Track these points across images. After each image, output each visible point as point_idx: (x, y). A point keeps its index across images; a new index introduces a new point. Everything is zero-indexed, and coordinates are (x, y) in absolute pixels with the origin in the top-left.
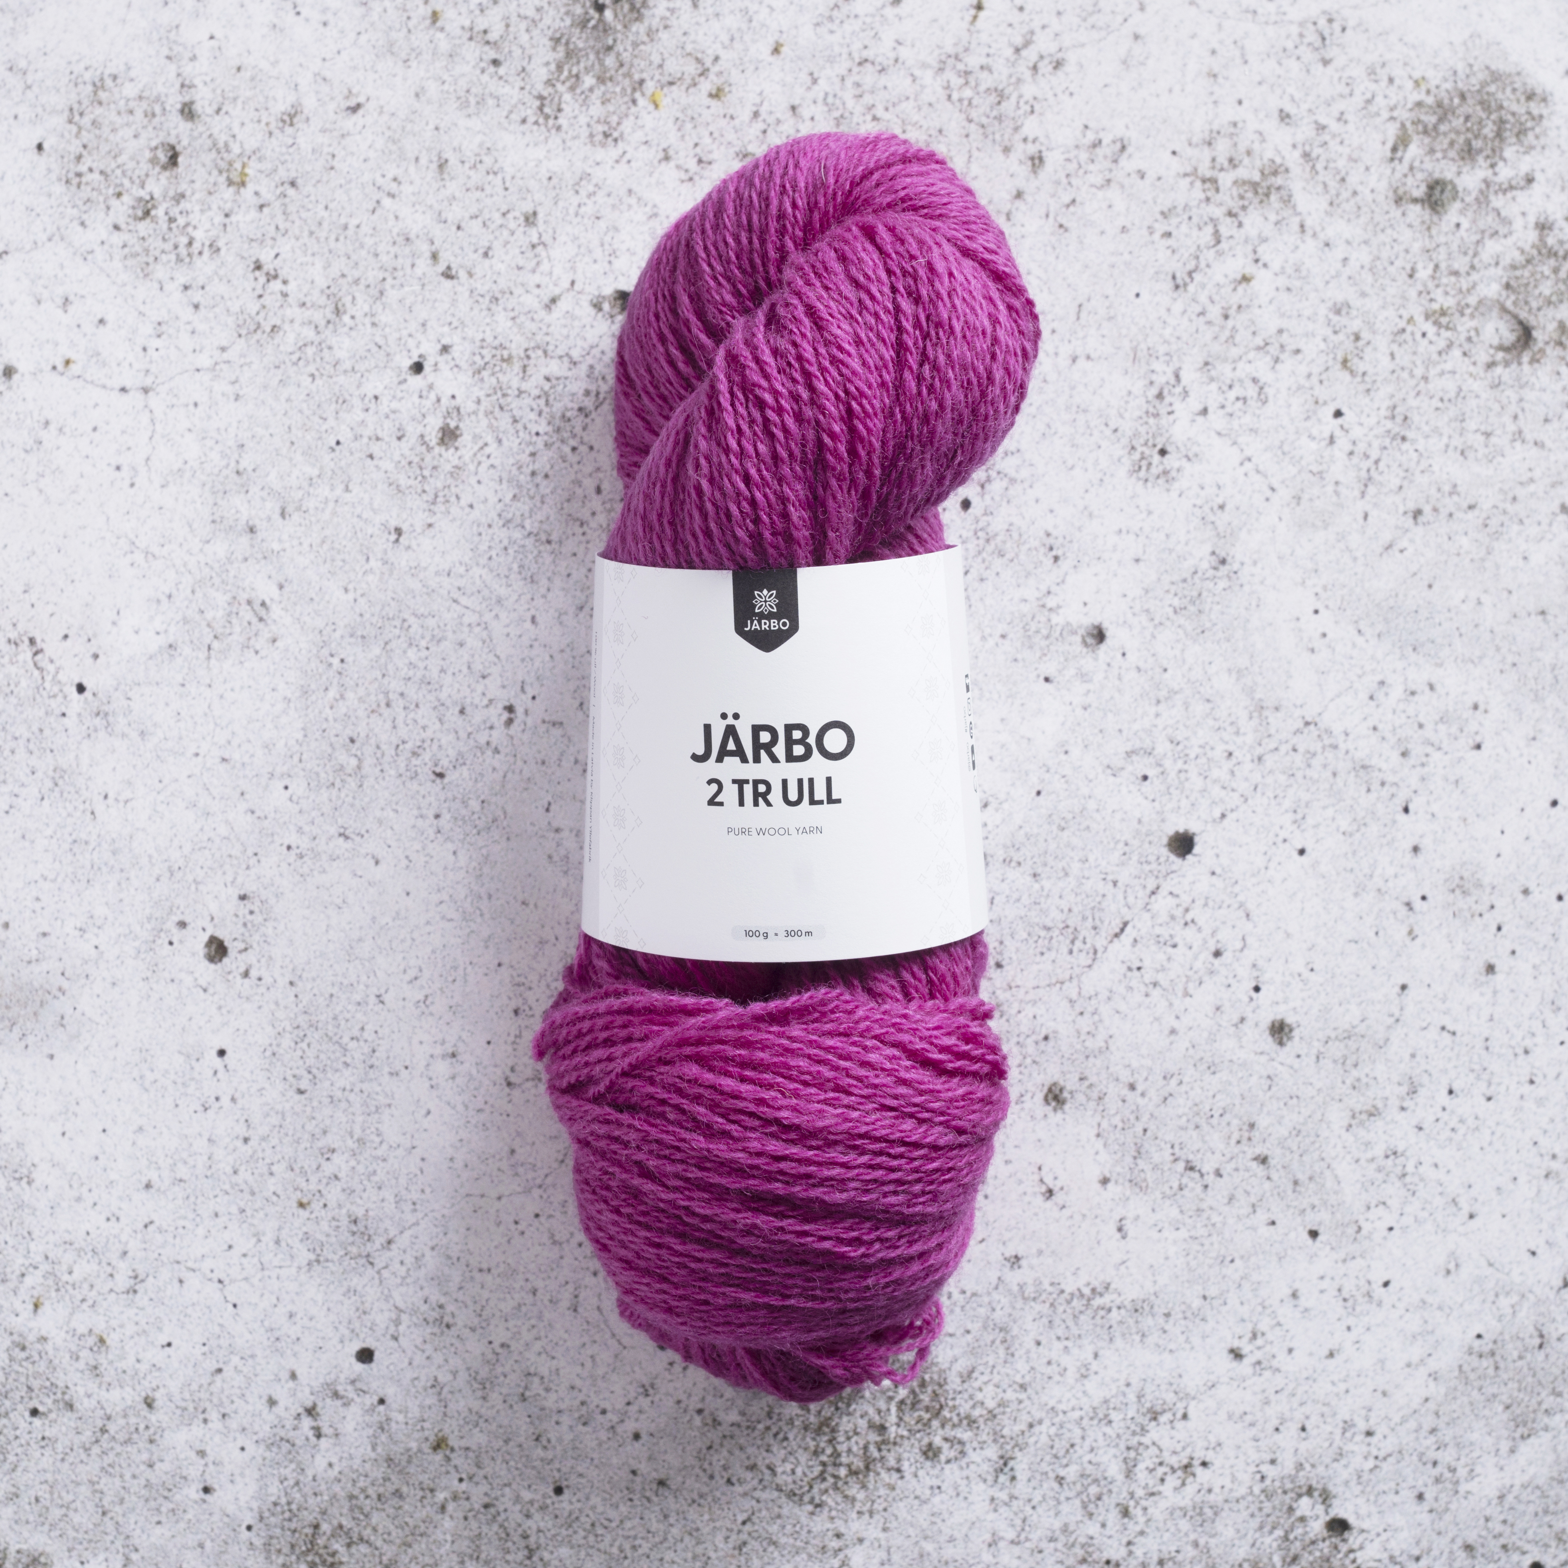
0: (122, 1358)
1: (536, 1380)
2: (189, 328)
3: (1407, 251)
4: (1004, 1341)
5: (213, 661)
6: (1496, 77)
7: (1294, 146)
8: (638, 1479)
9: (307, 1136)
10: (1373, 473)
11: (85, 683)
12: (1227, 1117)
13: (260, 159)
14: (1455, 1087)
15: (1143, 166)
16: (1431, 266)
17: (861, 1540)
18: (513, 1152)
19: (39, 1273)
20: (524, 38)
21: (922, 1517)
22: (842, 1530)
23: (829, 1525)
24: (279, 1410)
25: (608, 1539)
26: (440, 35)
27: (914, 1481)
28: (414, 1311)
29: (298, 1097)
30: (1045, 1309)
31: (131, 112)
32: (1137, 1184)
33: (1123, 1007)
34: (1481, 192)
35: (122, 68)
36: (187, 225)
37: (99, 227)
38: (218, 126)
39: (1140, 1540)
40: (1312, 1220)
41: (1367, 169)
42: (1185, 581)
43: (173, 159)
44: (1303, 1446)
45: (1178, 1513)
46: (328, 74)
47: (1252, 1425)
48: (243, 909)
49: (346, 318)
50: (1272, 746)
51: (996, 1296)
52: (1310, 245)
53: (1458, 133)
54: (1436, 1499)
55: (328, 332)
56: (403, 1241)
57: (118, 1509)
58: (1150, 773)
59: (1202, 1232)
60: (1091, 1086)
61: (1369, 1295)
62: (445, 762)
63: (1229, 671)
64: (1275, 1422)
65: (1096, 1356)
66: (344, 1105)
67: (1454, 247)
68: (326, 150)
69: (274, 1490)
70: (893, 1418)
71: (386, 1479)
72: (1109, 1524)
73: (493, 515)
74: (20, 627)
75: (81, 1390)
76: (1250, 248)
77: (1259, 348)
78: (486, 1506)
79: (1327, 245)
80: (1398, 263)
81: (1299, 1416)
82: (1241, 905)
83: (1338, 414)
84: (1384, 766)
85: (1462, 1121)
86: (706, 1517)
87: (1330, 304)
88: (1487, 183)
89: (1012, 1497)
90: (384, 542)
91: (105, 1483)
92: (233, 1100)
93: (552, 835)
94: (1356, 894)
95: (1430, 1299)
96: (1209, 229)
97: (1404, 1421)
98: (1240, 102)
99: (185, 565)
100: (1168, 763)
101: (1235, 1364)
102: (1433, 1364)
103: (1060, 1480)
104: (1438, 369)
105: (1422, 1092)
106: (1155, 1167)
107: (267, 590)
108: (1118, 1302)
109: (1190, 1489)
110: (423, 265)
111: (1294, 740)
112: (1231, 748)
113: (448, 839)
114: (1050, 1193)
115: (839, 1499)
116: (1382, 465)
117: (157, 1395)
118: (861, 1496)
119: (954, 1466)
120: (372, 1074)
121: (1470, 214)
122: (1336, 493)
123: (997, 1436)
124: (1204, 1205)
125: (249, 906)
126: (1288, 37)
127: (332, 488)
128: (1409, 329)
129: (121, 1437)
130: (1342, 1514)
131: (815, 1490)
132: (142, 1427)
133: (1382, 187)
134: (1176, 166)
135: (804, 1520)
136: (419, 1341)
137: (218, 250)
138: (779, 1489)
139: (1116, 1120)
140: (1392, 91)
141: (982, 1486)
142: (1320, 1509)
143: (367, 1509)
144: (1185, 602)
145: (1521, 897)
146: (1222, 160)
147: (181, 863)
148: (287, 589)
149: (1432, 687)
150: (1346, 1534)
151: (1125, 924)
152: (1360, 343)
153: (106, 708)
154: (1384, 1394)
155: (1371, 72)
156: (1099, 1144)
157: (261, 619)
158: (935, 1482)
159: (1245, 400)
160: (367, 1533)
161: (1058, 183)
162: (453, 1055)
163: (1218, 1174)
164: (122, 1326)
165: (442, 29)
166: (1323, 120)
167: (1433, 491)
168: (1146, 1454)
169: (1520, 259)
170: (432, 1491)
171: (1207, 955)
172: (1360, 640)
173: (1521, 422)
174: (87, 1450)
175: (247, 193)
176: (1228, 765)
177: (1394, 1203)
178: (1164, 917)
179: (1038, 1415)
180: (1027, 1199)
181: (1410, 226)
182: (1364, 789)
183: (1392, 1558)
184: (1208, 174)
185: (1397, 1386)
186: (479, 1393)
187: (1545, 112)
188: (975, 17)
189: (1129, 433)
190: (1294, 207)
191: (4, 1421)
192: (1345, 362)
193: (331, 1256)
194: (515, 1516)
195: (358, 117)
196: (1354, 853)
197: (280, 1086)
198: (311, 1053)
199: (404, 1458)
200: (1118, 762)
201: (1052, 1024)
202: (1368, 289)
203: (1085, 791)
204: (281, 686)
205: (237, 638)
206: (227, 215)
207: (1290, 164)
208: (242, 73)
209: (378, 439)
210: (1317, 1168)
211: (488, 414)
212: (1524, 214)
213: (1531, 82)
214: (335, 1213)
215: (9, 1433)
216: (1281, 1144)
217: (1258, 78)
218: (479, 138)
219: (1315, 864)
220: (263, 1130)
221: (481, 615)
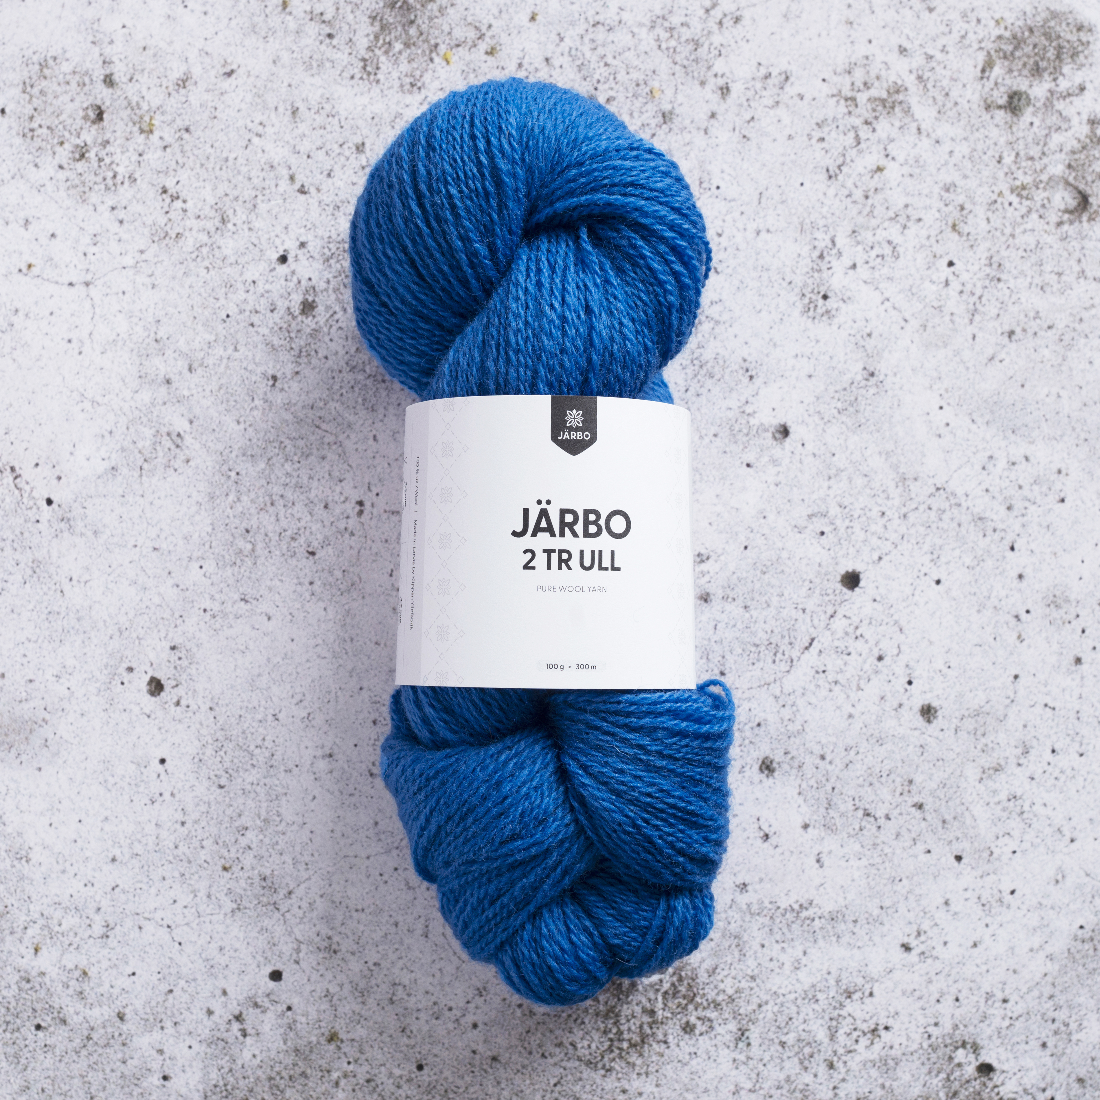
0: (100, 985)
1: (400, 988)
2: (117, 237)
3: (996, 144)
4: (738, 945)
5: (144, 478)
6: (1054, 15)
7: (911, 72)
8: (477, 1057)
9: (227, 819)
10: (978, 306)
11: (52, 498)
12: (892, 776)
13: (163, 113)
14: (1056, 748)
15: (802, 91)
16: (1013, 154)
17: (640, 1094)
18: (376, 824)
19: (37, 926)
20: (350, 17)
21: (684, 1076)
22: (627, 1087)
23: (617, 1084)
24: (215, 1018)
26: (289, 18)
27: (677, 1050)
28: (310, 942)
29: (219, 791)
30: (767, 921)
31: (68, 83)
32: (829, 827)
33: (813, 700)
34: (1047, 99)
35: (60, 51)
36: (112, 163)
37: (48, 167)
38: (131, 91)
39: (842, 1085)
40: (957, 848)
41: (964, 86)
42: (845, 389)
43: (100, 116)
44: (958, 1012)
45: (869, 1064)
46: (209, 49)
47: (920, 998)
48: (174, 656)
49: (230, 226)
50: (914, 506)
51: (730, 913)
52: (925, 143)
53: (1029, 57)
54: (1056, 1046)
55: (217, 236)
56: (300, 891)
57: (101, 1094)
58: (826, 530)
59: (877, 860)
60: (793, 758)
61: (1000, 900)
62: (315, 544)
63: (880, 453)
64: (936, 996)
65: (805, 953)
66: (253, 795)
67: (1030, 139)
68: (210, 104)
69: (214, 1076)
70: (660, 1005)
71: (295, 1065)
72: (820, 1075)
73: (342, 363)
74: (4, 459)
75: (71, 1010)
76: (882, 146)
77: (891, 219)
78: (368, 1081)
79: (938, 142)
80: (990, 153)
81: (953, 990)
82: (896, 622)
83: (951, 264)
84: (995, 518)
85: (1062, 772)
86: (528, 1082)
87: (941, 185)
88: (1051, 92)
89: (749, 1058)
90: (263, 387)
91: (91, 1076)
92: (172, 795)
93: (395, 593)
94: (979, 611)
95: (1044, 902)
96: (852, 135)
97: (1030, 990)
98: (870, 42)
99: (121, 409)
100: (838, 522)
101: (906, 955)
102: (1049, 949)
103: (783, 1044)
104: (1022, 228)
105: (1033, 752)
106: (842, 815)
107: (181, 425)
108: (819, 914)
109: (877, 1047)
110: (284, 184)
111: (929, 501)
112: (884, 509)
113: (320, 599)
114: (767, 836)
115: (624, 1065)
116: (984, 300)
117: (127, 1011)
118: (639, 1062)
119: (705, 1037)
120: (272, 772)
121: (1040, 115)
122: (952, 321)
123: (736, 1015)
124: (878, 841)
125: (178, 654)
127: (225, 349)
128: (1000, 200)
129: (102, 1042)
130: (988, 1060)
131: (606, 1059)
132: (116, 1034)
133: (976, 98)
134: (826, 89)
135: (599, 1081)
136: (314, 964)
137: (135, 180)
138: (579, 1059)
139: (812, 782)
140: (980, 29)
141: (727, 1051)
142: (972, 1057)
143: (282, 1087)
144: (846, 405)
145: (1098, 608)
146: (859, 84)
147: (127, 625)
148: (195, 424)
149: (1027, 459)
150: (992, 1075)
151: (813, 640)
152: (965, 212)
153: (68, 515)
154: (1015, 972)
155: (964, 15)
156: (800, 800)
157: (178, 446)
158: (693, 1050)
159: (883, 257)
161: (741, 105)
162: (331, 756)
163: (888, 818)
164: (99, 962)
165: (290, 13)
166: (931, 52)
167: (1022, 317)
168: (844, 1023)
169: (1077, 146)
170: (328, 1071)
171: (873, 660)
172: (974, 427)
173: (1083, 264)
174: (77, 1052)
175: (154, 138)
176: (884, 520)
177: (1016, 833)
178: (840, 634)
179: (764, 998)
180: (750, 841)
181: (997, 126)
182: (981, 534)
183: (1025, 1090)
184: (849, 94)
185: (1024, 966)
186: (360, 1000)
187: (1091, 39)
189: (800, 284)
190: (913, 116)
191: (17, 1034)
192: (954, 226)
193: (248, 905)
194: (389, 1086)
195: (232, 80)
196: (976, 581)
197: (206, 783)
198: (227, 759)
199: (308, 1049)
200: (802, 523)
201: (762, 715)
202: (968, 173)
203: (780, 545)
204: (195, 494)
205: (161, 460)
206: (140, 155)
207: (908, 85)
208: (147, 51)
209: (257, 312)
210: (959, 810)
211: (336, 290)
212: (1079, 113)
213: (1080, 18)
214: (250, 874)
215: (21, 1043)
216: (932, 793)
217: (883, 24)
218: (320, 91)
219: (948, 591)
220: (195, 816)
221: (337, 436)
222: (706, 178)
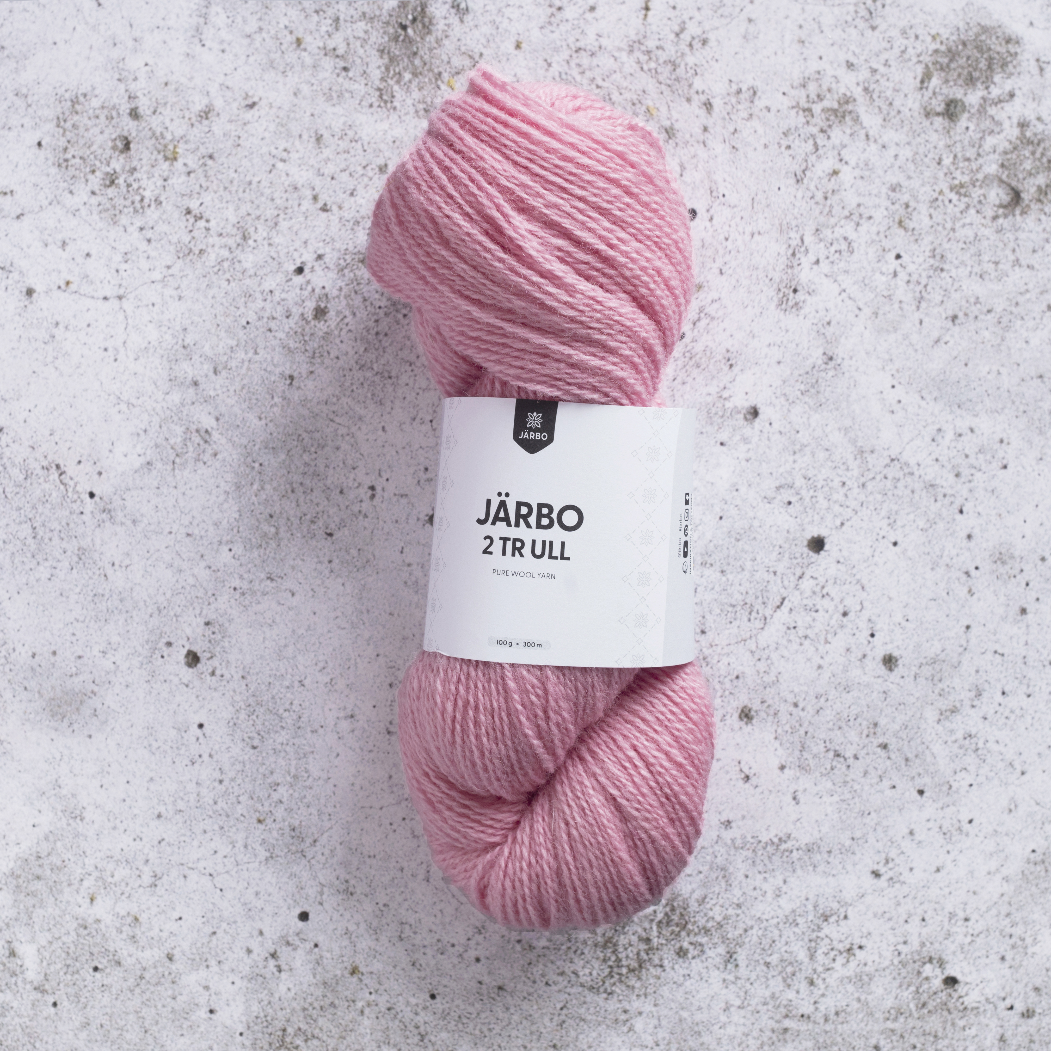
0: (150, 929)
1: (407, 927)
2: (145, 255)
3: (935, 148)
4: (724, 877)
5: (177, 471)
6: (985, 29)
7: (858, 84)
8: (484, 987)
9: (260, 776)
10: (924, 294)
11: (94, 491)
12: (859, 720)
13: (186, 142)
14: (1006, 690)
15: (768, 103)
16: (952, 156)
17: (640, 1013)
18: (390, 777)
19: (92, 878)
20: (361, 51)
21: (679, 996)
22: (628, 1007)
23: (618, 1005)
24: (254, 956)
25: (471, 1025)
26: (304, 54)
27: (672, 972)
28: (331, 885)
29: (252, 751)
30: (749, 854)
31: (97, 117)
32: (803, 768)
33: (786, 653)
34: (981, 105)
35: (89, 89)
36: (139, 188)
37: (82, 194)
38: (155, 122)
39: (822, 1000)
40: (919, 783)
41: (906, 96)
42: (807, 373)
43: (127, 146)
44: (924, 931)
45: (846, 981)
46: (230, 84)
47: (890, 919)
48: (208, 631)
49: (251, 242)
50: (871, 476)
51: (717, 848)
52: (873, 148)
53: (963, 68)
54: (1013, 959)
55: (238, 252)
56: (323, 840)
57: (154, 1028)
58: (793, 500)
59: (848, 796)
60: (769, 706)
61: (960, 829)
62: (333, 526)
63: (839, 429)
64: (905, 917)
65: (785, 882)
66: (283, 754)
67: (966, 142)
68: (233, 133)
69: (255, 1008)
70: (655, 933)
71: (324, 996)
72: (802, 991)
73: (352, 362)
74: (50, 458)
75: (125, 953)
76: (836, 152)
77: (847, 217)
78: (389, 1009)
79: (884, 147)
80: (930, 156)
81: (920, 911)
82: (858, 581)
83: (898, 257)
84: (945, 484)
85: (1012, 712)
86: (535, 1007)
87: (888, 185)
88: (984, 99)
89: (737, 978)
90: (282, 386)
91: (145, 1012)
92: (211, 756)
93: (406, 568)
94: (933, 569)
95: (999, 829)
96: (811, 142)
97: (988, 909)
98: (821, 58)
99: (154, 409)
100: (803, 492)
101: (876, 881)
102: (1005, 872)
103: (767, 964)
104: (961, 222)
105: (985, 695)
106: (815, 756)
107: (208, 422)
108: (797, 845)
109: (853, 964)
110: (307, 204)
111: (885, 471)
112: (844, 479)
113: (338, 576)
114: (747, 778)
115: (624, 988)
116: (929, 288)
117: (175, 952)
118: (638, 985)
119: (698, 960)
120: (300, 733)
121: (974, 120)
122: (901, 308)
123: (724, 939)
124: (848, 779)
125: (212, 629)
126: (848, 13)
127: (246, 353)
128: (940, 198)
129: (153, 981)
130: (953, 973)
131: (607, 984)
132: (166, 973)
133: (916, 106)
134: (788, 102)
135: (601, 1003)
136: (335, 905)
137: (161, 203)
138: (582, 985)
139: (787, 728)
140: (918, 44)
141: (717, 972)
142: (938, 971)
143: (315, 1016)
144: (808, 386)
145: (1040, 563)
146: (813, 96)
147: (165, 604)
148: (221, 421)
149: (972, 430)
150: (956, 986)
151: (784, 599)
152: (910, 210)
153: (109, 507)
154: (975, 893)
155: (904, 32)
156: (777, 744)
157: (206, 442)
158: (686, 972)
159: (840, 252)
160: (316, 1032)
161: (724, 119)
162: (352, 716)
163: (856, 757)
164: (148, 909)
165: (305, 50)
166: (875, 66)
167: (964, 303)
168: (822, 944)
169: (1009, 147)
170: (354, 1001)
171: (838, 616)
172: (923, 403)
173: (1018, 253)
174: (132, 991)
175: (179, 164)
176: (843, 491)
177: (972, 768)
178: (808, 593)
179: (750, 923)
180: (732, 783)
181: (936, 131)
182: (932, 500)
183: (987, 1000)
184: (806, 106)
185: (982, 888)
186: (374, 937)
187: (1018, 50)
188: (646, 16)
189: (778, 280)
190: (861, 124)
191: (76, 976)
192: (900, 223)
193: (279, 853)
194: (408, 1014)
195: (254, 111)
196: (929, 542)
197: (240, 745)
198: (258, 722)
199: (334, 981)
200: (771, 494)
201: (740, 668)
202: (912, 174)
203: (751, 514)
204: (222, 484)
205: (191, 454)
206: (165, 180)
207: (856, 96)
208: (169, 87)
209: (274, 318)
210: (920, 749)
211: (347, 297)
212: (1009, 118)
213: (1008, 31)
214: (281, 825)
215: (80, 984)
216: (896, 735)
217: (831, 42)
218: (343, 119)
219: (905, 551)
220: (232, 774)
221: (349, 428)
222: (714, 188)
